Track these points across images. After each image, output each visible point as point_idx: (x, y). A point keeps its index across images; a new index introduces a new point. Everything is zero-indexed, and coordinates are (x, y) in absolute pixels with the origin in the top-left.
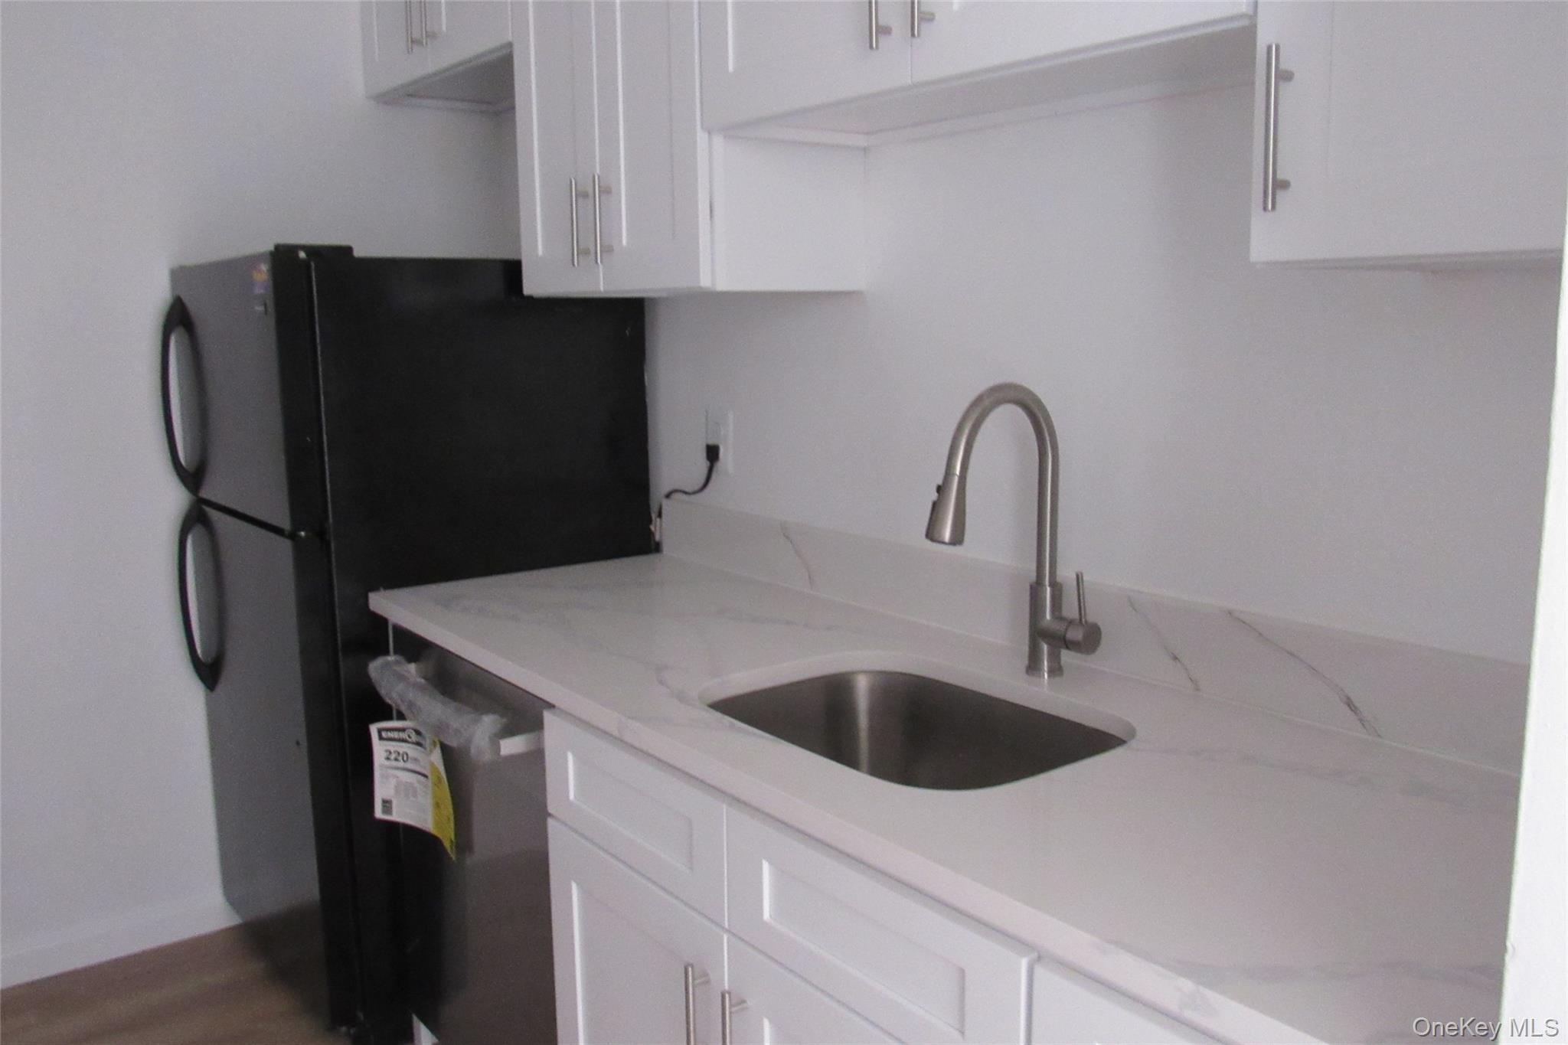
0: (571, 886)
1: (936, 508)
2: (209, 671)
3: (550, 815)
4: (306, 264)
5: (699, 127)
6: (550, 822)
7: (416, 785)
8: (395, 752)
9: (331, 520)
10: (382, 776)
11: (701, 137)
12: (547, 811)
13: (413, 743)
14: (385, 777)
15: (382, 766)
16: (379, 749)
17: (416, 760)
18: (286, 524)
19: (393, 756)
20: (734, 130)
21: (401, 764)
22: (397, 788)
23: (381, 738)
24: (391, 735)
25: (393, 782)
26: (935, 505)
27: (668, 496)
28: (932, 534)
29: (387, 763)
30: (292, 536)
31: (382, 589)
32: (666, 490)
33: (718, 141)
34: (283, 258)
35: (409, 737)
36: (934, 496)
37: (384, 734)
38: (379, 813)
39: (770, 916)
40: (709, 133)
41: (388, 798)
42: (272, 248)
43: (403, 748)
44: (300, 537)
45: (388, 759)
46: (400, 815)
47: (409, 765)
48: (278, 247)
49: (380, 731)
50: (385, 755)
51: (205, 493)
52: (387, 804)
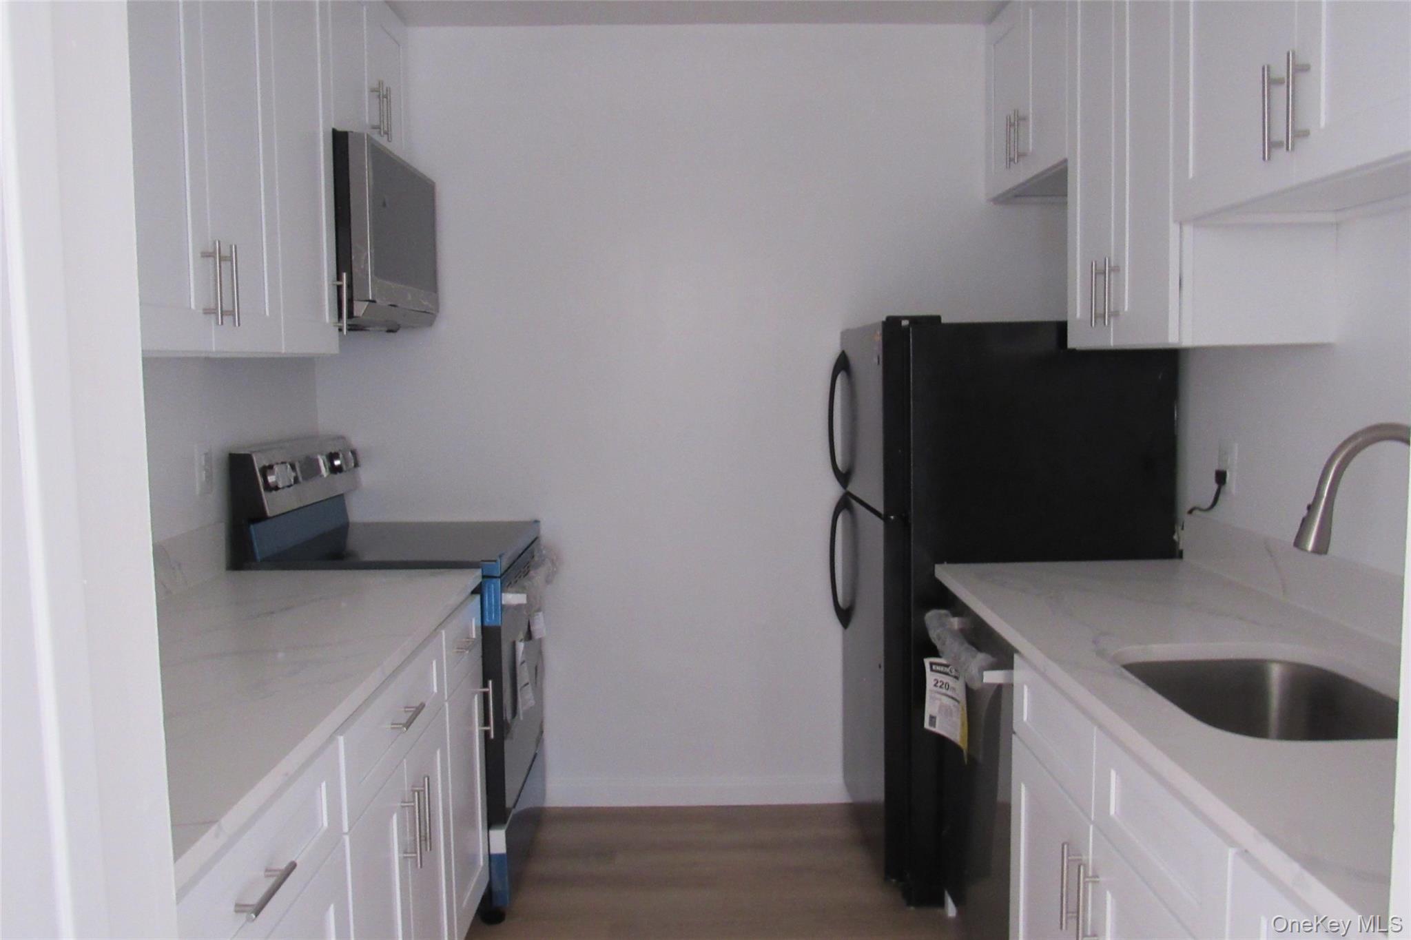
0: (1020, 788)
1: (1305, 523)
2: (845, 615)
3: (1014, 733)
4: (907, 329)
5: (1171, 219)
6: (1014, 737)
7: (952, 708)
8: (941, 681)
9: (912, 511)
10: (931, 698)
11: (1174, 228)
12: (1012, 729)
13: (952, 676)
14: (933, 698)
15: (931, 691)
16: (931, 677)
17: (954, 689)
18: (881, 509)
19: (939, 684)
20: (1200, 221)
21: (944, 691)
22: (941, 706)
23: (932, 670)
24: (938, 668)
25: (938, 703)
26: (1304, 521)
27: (1190, 512)
28: (1299, 541)
29: (935, 689)
30: (885, 518)
31: (945, 563)
32: (1189, 507)
33: (1188, 230)
34: (891, 326)
35: (951, 671)
36: (1305, 512)
37: (934, 667)
38: (927, 725)
39: (1115, 812)
40: (1181, 224)
41: (934, 715)
42: (884, 319)
43: (945, 679)
44: (890, 519)
45: (935, 685)
46: (938, 729)
47: (949, 693)
48: (889, 318)
49: (931, 664)
50: (934, 683)
51: (851, 488)
52: (932, 718)
